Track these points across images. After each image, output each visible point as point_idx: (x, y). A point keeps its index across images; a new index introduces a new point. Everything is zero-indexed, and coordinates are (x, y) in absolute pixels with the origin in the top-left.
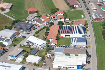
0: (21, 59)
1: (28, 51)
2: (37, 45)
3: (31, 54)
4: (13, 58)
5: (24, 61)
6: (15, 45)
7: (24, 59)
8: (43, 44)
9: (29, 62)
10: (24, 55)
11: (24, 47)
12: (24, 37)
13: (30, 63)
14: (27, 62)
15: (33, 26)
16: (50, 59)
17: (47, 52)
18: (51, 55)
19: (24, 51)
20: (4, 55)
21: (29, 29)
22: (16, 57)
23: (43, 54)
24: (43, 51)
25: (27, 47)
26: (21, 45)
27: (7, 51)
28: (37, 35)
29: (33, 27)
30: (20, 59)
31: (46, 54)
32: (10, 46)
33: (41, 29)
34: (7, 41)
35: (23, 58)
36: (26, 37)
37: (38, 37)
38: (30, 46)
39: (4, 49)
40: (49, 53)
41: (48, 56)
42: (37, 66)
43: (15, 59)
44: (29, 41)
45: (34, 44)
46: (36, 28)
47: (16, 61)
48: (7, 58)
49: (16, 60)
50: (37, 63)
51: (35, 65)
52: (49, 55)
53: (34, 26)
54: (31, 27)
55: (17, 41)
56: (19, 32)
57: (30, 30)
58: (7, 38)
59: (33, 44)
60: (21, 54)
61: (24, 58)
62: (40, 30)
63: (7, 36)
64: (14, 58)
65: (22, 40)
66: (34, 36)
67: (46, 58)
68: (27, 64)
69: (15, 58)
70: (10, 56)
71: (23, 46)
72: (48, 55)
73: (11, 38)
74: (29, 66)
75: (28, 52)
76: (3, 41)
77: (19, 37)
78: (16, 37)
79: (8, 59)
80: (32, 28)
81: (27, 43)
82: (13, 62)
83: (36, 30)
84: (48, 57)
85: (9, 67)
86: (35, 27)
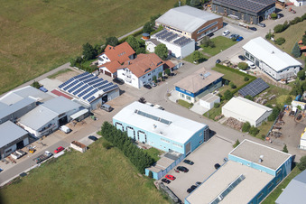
0: (209, 104)
1: (237, 82)
2: (268, 70)
3: (241, 95)
4: (185, 99)
5: (215, 113)
6: (202, 60)
7: (218, 106)
8: (287, 69)
9: (231, 119)
10: (219, 95)
11: (227, 68)
12: (237, 39)
13: (232, 121)
14: (223, 116)
15: (274, 5)
16: (300, 118)
17: (294, 97)
18: (303, 107)
19: (223, 81)
20: (162, 85)
21: (259, 13)
22: (195, 95)
23: (281, 100)
24: (283, 91)
25: (237, 71)
26: (219, 61)
27: (173, 74)
28: (278, 36)
29: (274, 9)
30: (204, 105)
31: (289, 101)
32: (187, 58)
33: (298, 20)
34: (182, 42)
35: (215, 104)
36: (242, 38)
37: (279, 43)
38: (247, 68)
39: (166, 67)
40: (299, 100)
41: (294, 109)
42: (251, 133)
43: (190, 102)
44: (247, 54)
45: (260, 64)
46: (282, 16)
47: (193, 109)
48: (170, 95)
49: (192, 104)
50: (253, 124)
51: (246, 131)
52: (299, 107)
53: (278, 6)
54: (267, 9)
55: (213, 47)
56: (225, 19)
57: (261, 17)
58: (183, 34)
59: (257, 63)
60: (213, 88)
61: (219, 102)
62: (292, 23)
63: (186, 28)
64: (189, 99)
65: (225, 48)
66: (268, 38)
67: (287, 113)
68: (222, 121)
69: (193, 99)
70: (178, 89)
71: (224, 67)
72: (295, 105)
73: (195, 35)
74: (227, 129)
75: (234, 87)
76: (168, 40)
77: (221, 37)
78: (212, 35)
79: (170, 98)
80: (266, 14)
81: (240, 57)
82: (184, 109)
83: (280, 22)
84: (293, 113)
85: (167, 122)
86: (277, 10)
